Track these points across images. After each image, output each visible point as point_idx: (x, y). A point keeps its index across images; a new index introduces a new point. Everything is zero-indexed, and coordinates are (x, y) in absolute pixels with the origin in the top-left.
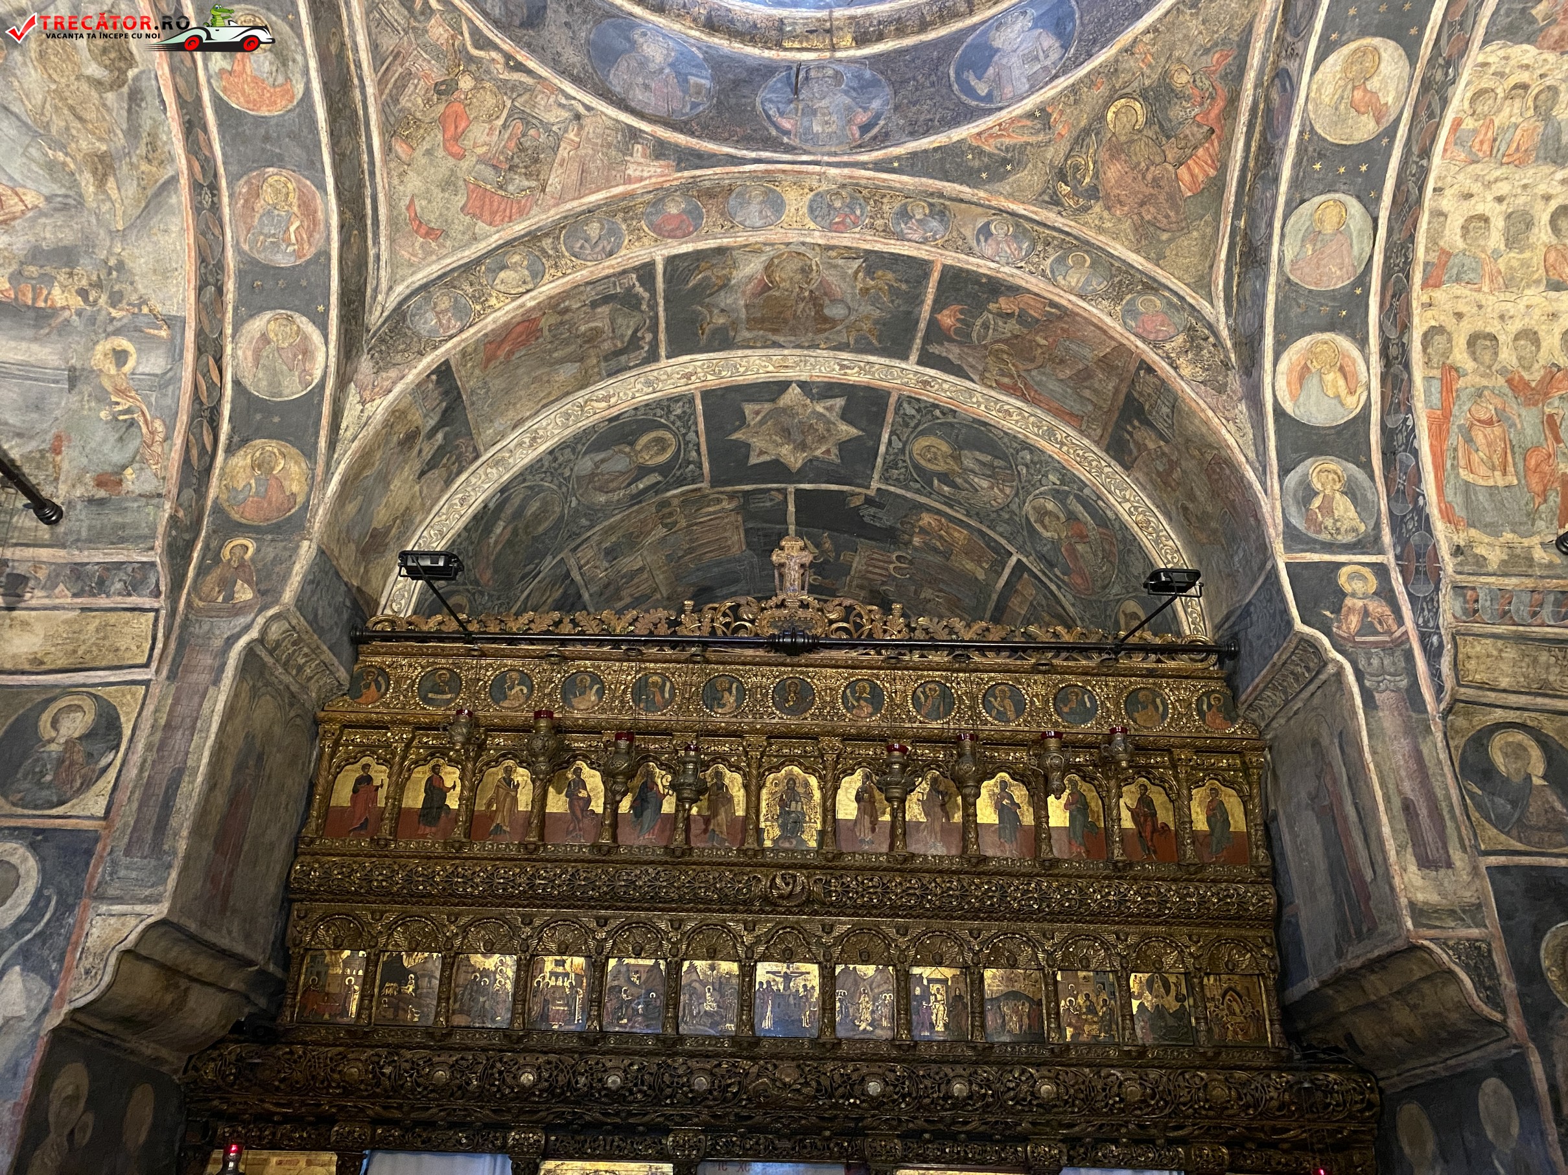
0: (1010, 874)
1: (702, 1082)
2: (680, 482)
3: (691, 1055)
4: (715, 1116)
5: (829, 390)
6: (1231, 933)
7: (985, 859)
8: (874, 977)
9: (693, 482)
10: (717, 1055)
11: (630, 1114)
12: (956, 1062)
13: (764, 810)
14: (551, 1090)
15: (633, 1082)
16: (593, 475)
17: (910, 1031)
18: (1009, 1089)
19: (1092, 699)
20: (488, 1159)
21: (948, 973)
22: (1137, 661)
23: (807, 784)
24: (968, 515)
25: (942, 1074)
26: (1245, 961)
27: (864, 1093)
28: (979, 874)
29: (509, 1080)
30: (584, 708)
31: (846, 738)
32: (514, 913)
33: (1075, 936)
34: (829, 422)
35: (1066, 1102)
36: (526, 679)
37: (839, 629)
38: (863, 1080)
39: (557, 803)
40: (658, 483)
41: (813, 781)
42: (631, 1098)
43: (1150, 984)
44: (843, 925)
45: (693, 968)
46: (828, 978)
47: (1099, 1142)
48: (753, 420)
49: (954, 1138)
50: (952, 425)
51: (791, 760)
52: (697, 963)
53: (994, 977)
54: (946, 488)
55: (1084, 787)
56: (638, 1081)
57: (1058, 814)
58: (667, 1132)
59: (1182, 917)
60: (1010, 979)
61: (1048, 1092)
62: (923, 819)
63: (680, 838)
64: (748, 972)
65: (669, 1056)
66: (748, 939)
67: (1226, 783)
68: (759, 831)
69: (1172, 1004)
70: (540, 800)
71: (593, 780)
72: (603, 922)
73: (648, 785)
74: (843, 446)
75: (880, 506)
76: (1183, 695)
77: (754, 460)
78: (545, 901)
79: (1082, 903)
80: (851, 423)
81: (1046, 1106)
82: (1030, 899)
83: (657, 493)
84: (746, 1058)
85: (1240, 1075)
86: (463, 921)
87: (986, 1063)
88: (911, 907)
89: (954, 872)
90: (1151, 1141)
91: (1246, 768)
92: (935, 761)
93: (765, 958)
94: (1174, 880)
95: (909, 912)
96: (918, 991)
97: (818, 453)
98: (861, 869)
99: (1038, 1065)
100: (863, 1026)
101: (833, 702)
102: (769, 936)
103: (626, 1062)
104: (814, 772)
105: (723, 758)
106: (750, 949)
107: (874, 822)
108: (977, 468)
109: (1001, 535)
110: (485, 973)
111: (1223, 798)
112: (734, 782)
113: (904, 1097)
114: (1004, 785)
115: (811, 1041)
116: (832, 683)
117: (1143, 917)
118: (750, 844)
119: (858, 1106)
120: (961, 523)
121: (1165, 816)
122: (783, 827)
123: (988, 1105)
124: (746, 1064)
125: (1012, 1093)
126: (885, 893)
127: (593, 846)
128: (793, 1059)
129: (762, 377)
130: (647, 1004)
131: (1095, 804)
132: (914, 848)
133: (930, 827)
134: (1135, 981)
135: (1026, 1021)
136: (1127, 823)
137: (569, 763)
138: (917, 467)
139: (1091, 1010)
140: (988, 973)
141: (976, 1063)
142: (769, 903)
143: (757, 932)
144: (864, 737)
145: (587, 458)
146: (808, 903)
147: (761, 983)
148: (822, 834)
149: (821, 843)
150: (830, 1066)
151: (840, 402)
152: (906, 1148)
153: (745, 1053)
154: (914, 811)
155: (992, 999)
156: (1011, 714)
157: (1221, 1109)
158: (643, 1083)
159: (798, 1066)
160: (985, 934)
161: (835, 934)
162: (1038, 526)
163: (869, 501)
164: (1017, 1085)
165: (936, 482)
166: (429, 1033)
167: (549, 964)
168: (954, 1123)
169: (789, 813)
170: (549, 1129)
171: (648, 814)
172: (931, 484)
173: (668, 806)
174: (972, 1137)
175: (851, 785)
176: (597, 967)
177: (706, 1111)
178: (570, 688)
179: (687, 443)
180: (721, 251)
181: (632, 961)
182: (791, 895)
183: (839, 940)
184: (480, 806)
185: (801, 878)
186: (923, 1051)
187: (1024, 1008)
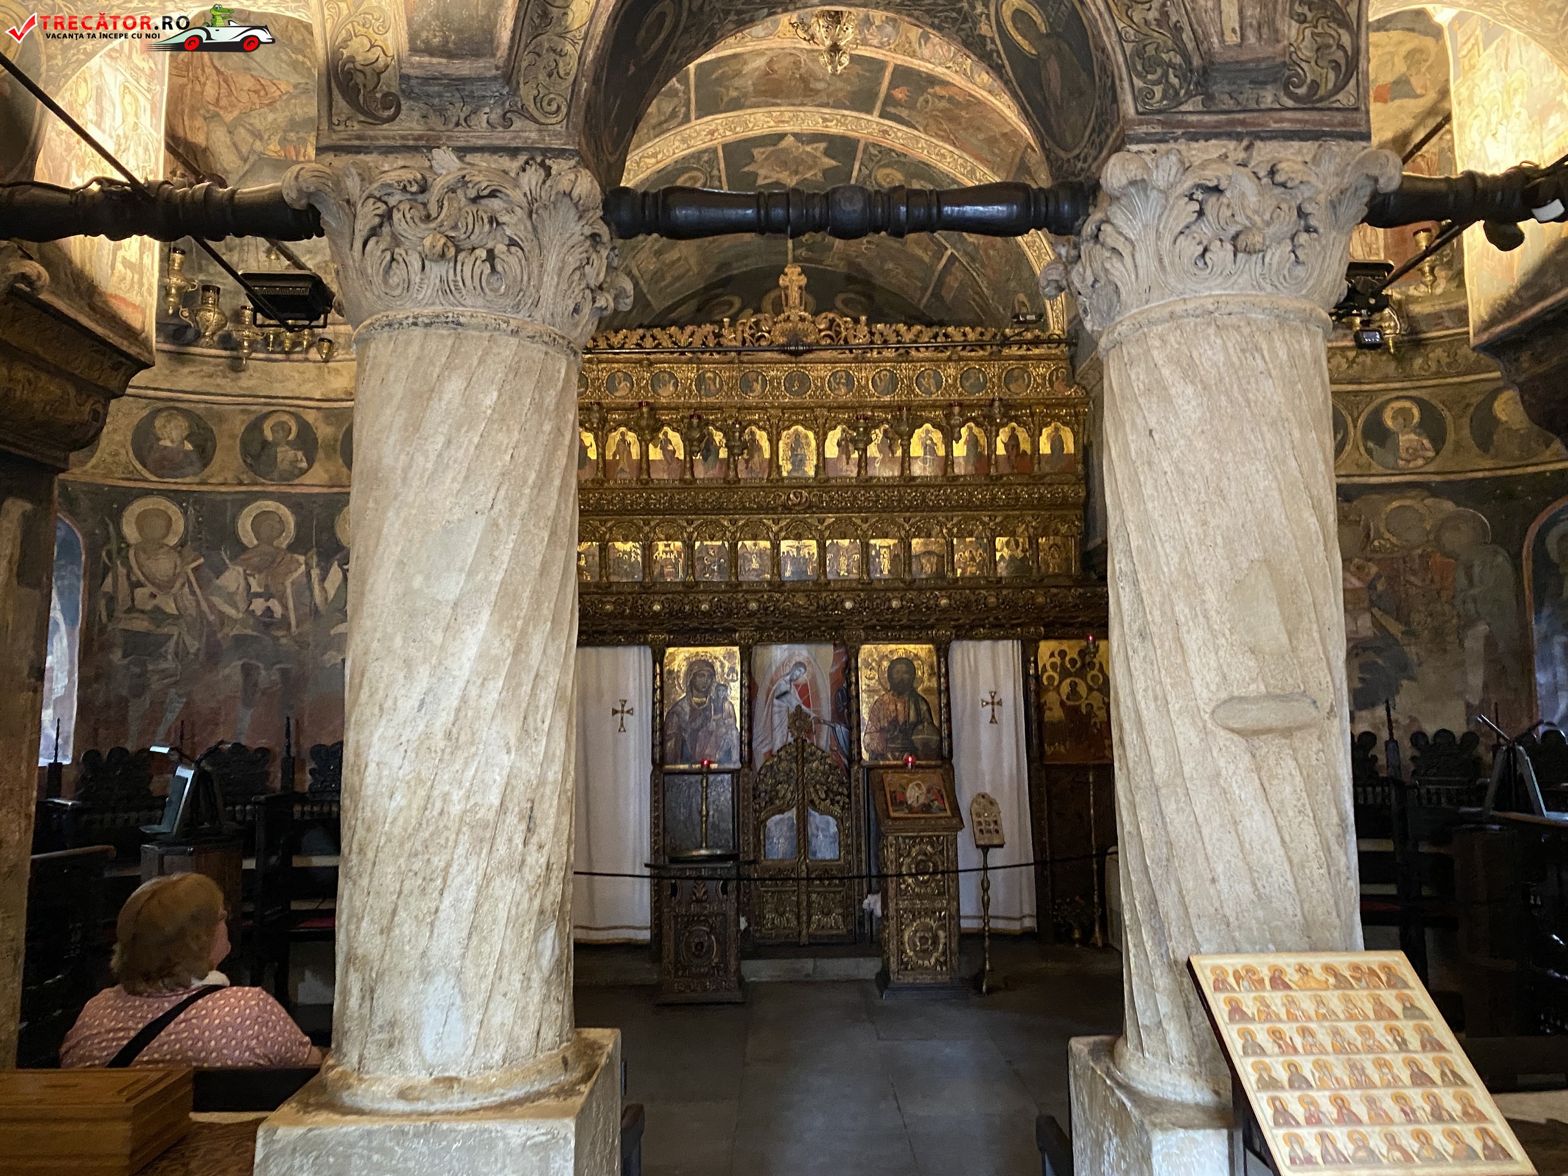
1: (753, 606)
3: (747, 592)
4: (761, 622)
5: (815, 138)
6: (1058, 513)
7: (914, 478)
8: (848, 546)
10: (761, 591)
11: (714, 623)
12: (895, 589)
13: (781, 454)
14: (671, 614)
15: (715, 608)
17: (869, 574)
18: (924, 603)
19: (984, 376)
20: (635, 649)
21: (891, 542)
22: (1015, 350)
23: (807, 437)
25: (886, 597)
26: (1064, 529)
27: (843, 607)
28: (911, 487)
29: (647, 609)
30: (666, 394)
31: (830, 409)
32: (639, 519)
33: (966, 519)
34: (815, 157)
35: (955, 608)
36: (628, 377)
37: (826, 336)
38: (842, 601)
39: (655, 454)
41: (811, 434)
42: (714, 615)
43: (1008, 543)
44: (830, 519)
45: (744, 546)
46: (822, 548)
47: (972, 628)
48: (759, 158)
49: (893, 628)
50: (903, 163)
51: (796, 422)
52: (746, 542)
53: (918, 543)
55: (976, 430)
56: (719, 606)
57: (960, 450)
58: (735, 631)
59: (1029, 505)
60: (926, 544)
61: (945, 604)
62: (877, 455)
63: (732, 474)
64: (776, 547)
65: (734, 593)
66: (775, 528)
67: (1065, 424)
68: (779, 467)
69: (1019, 554)
70: (644, 453)
71: (675, 438)
72: (690, 522)
73: (711, 440)
74: (825, 172)
76: (1042, 371)
77: (761, 183)
78: (656, 512)
79: (970, 501)
80: (831, 158)
81: (944, 610)
82: (940, 499)
84: (777, 592)
85: (1054, 590)
86: (609, 524)
87: (911, 590)
88: (870, 507)
90: (1001, 626)
91: (1076, 415)
92: (886, 420)
93: (785, 538)
94: (1027, 485)
95: (868, 510)
96: (873, 553)
97: (808, 175)
98: (841, 487)
99: (940, 589)
100: (842, 573)
101: (823, 386)
102: (788, 526)
103: (711, 597)
104: (811, 429)
105: (755, 423)
106: (777, 534)
107: (848, 458)
110: (625, 552)
111: (1062, 433)
112: (762, 438)
113: (865, 609)
114: (928, 431)
115: (813, 582)
116: (822, 373)
117: (1008, 506)
118: (774, 475)
119: (840, 615)
121: (1025, 446)
122: (793, 464)
123: (912, 611)
124: (777, 595)
125: (925, 605)
126: (854, 500)
127: (681, 480)
128: (803, 592)
129: (766, 131)
130: (719, 566)
131: (983, 441)
132: (870, 473)
133: (883, 462)
134: (1000, 541)
135: (935, 566)
136: (1001, 450)
137: (659, 430)
139: (973, 559)
140: (914, 542)
141: (906, 590)
142: (787, 509)
143: (780, 525)
144: (843, 407)
146: (809, 507)
147: (784, 552)
148: (817, 467)
149: (816, 473)
150: (824, 594)
151: (822, 146)
152: (867, 635)
153: (776, 590)
154: (873, 450)
155: (916, 556)
156: (933, 389)
157: (1041, 608)
158: (721, 608)
159: (807, 595)
160: (913, 520)
161: (826, 524)
164: (928, 601)
166: (597, 585)
167: (661, 546)
168: (893, 621)
169: (796, 455)
170: (670, 632)
171: (711, 458)
173: (723, 453)
174: (903, 628)
175: (834, 436)
176: (689, 546)
177: (756, 620)
178: (655, 381)
179: (712, 176)
180: (735, 56)
181: (709, 543)
182: (799, 503)
183: (828, 527)
184: (609, 456)
185: (805, 494)
186: (876, 585)
187: (934, 560)
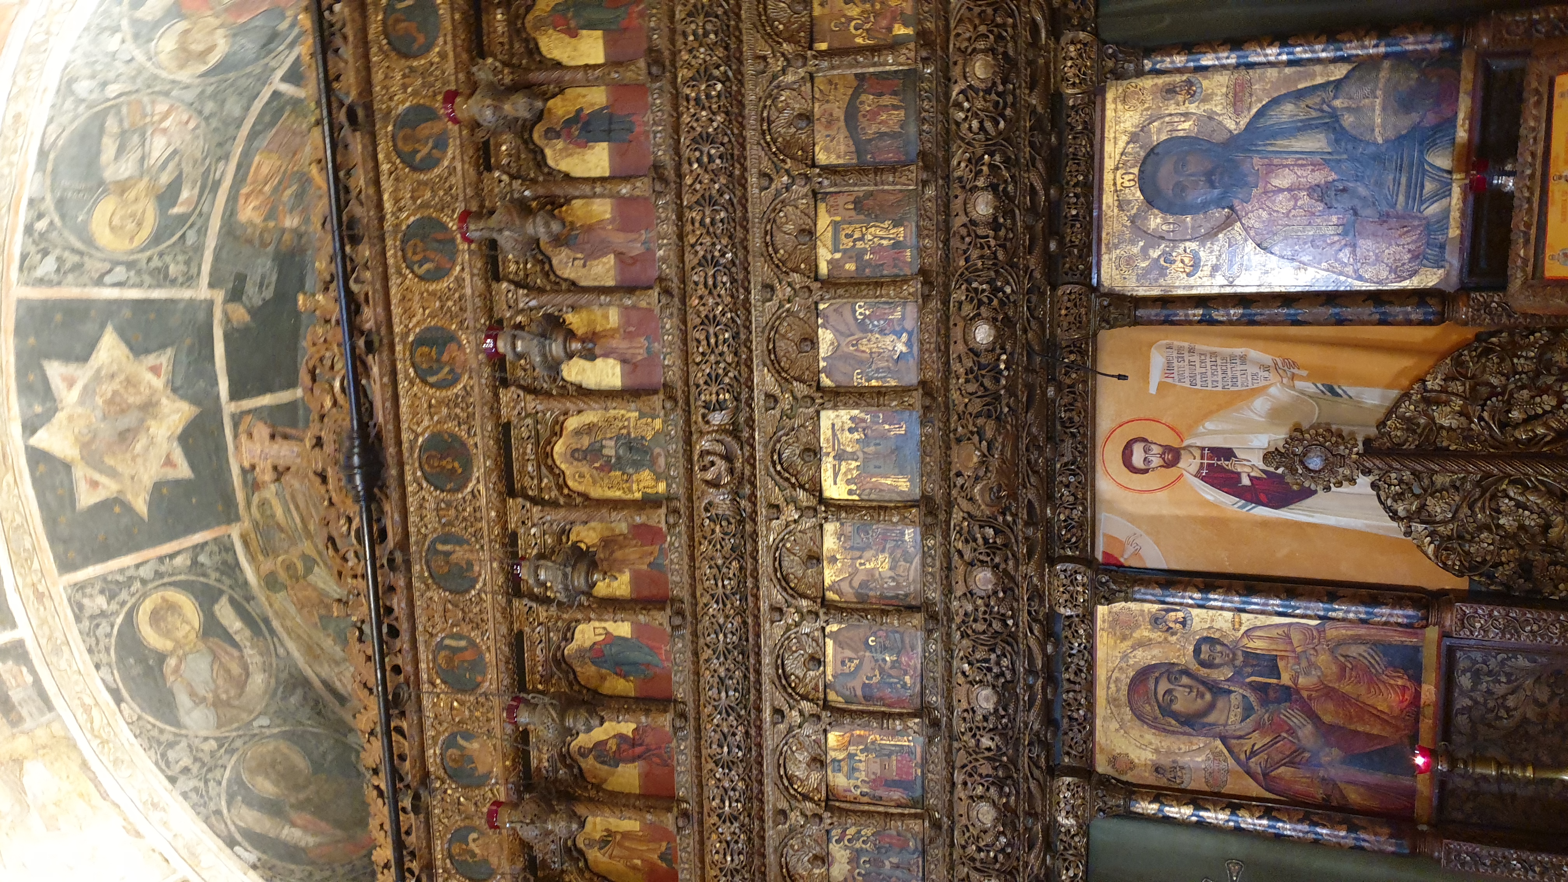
0: (676, 129)
1: (984, 579)
2: (231, 568)
3: (948, 591)
4: (1030, 554)
7: (657, 167)
8: (835, 331)
9: (229, 549)
10: (947, 556)
11: (1031, 671)
12: (945, 207)
13: (618, 494)
14: (999, 784)
16: (217, 704)
17: (905, 280)
18: (982, 128)
21: (824, 221)
23: (578, 433)
24: (226, 157)
25: (964, 232)
27: (990, 348)
28: (680, 176)
29: (988, 839)
34: (97, 377)
35: (999, 38)
38: (974, 352)
39: (627, 779)
40: (232, 601)
41: (571, 424)
42: (1009, 677)
44: (764, 379)
45: (835, 587)
46: (839, 397)
48: (109, 488)
49: (1054, 210)
50: (60, 203)
51: (545, 457)
52: (828, 582)
53: (826, 149)
54: (185, 194)
56: (984, 665)
57: (586, 49)
58: (1054, 617)
60: (829, 124)
61: (986, 65)
62: (610, 260)
64: (838, 510)
65: (950, 620)
66: (792, 513)
70: (623, 800)
72: (778, 716)
73: (596, 655)
74: (138, 350)
75: (241, 279)
77: (183, 470)
78: (754, 797)
80: (92, 345)
82: (708, 96)
83: (250, 598)
84: (949, 513)
87: (947, 160)
88: (733, 281)
89: (680, 217)
93: (816, 488)
95: (740, 283)
96: (851, 267)
97: (158, 383)
98: (686, 355)
99: (948, 81)
100: (901, 347)
101: (447, 403)
102: (784, 482)
103: (961, 679)
107: (619, 333)
108: (136, 155)
109: (247, 109)
110: (854, 860)
113: (995, 290)
114: (551, 134)
115: (923, 424)
116: (421, 405)
119: (1011, 354)
120: (243, 167)
122: (638, 465)
123: (1006, 161)
124: (957, 516)
125: (988, 125)
126: (715, 321)
128: (949, 448)
130: (884, 649)
135: (887, 100)
138: (157, 238)
140: (822, 158)
141: (947, 178)
142: (740, 487)
143: (781, 502)
145: (185, 719)
146: (737, 433)
147: (850, 492)
149: (655, 411)
150: (955, 395)
151: (55, 370)
152: (1069, 277)
153: (942, 517)
154: (599, 273)
155: (858, 152)
158: (987, 661)
159: (959, 441)
160: (766, 166)
161: (777, 391)
162: (214, 59)
163: (235, 295)
164: (976, 115)
165: (176, 210)
167: (839, 780)
168: (1033, 209)
169: (619, 458)
170: (1051, 774)
171: (633, 657)
172: (182, 219)
173: (621, 628)
174: (1053, 177)
176: (839, 717)
177: (1022, 568)
178: (465, 776)
179: (158, 575)
181: (829, 671)
182: (728, 458)
183: (787, 385)
185: (705, 444)
186: (933, 261)
187: (868, 101)
